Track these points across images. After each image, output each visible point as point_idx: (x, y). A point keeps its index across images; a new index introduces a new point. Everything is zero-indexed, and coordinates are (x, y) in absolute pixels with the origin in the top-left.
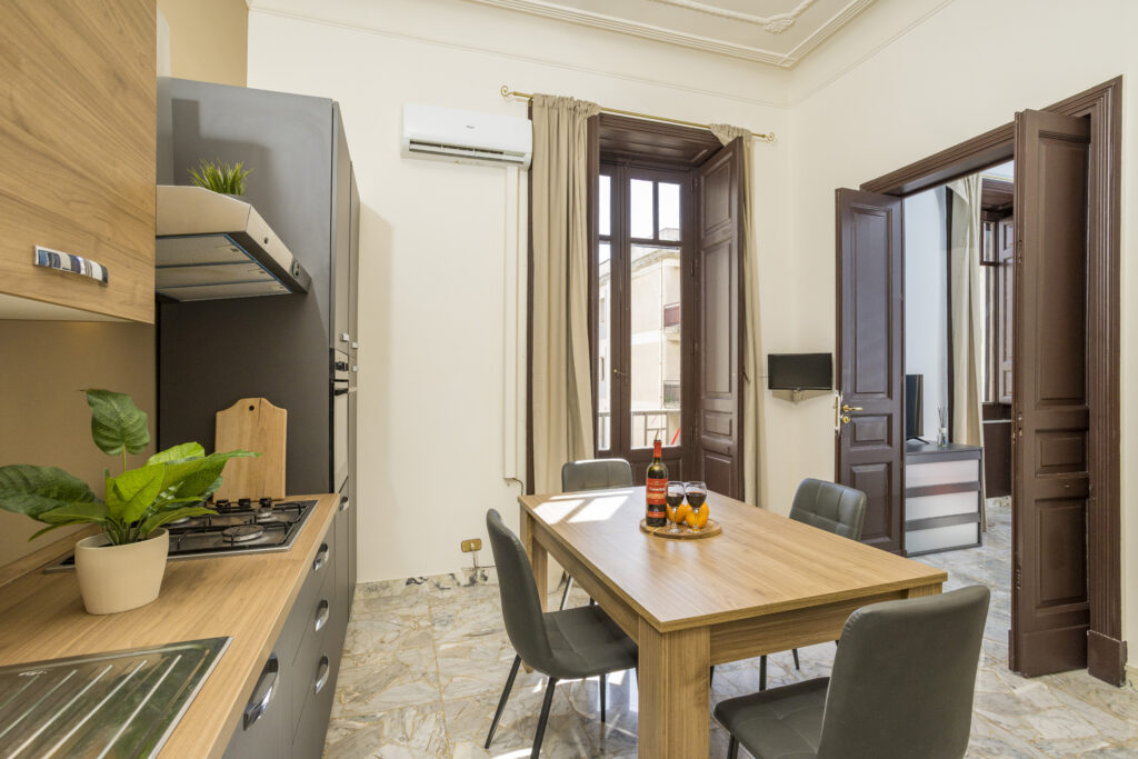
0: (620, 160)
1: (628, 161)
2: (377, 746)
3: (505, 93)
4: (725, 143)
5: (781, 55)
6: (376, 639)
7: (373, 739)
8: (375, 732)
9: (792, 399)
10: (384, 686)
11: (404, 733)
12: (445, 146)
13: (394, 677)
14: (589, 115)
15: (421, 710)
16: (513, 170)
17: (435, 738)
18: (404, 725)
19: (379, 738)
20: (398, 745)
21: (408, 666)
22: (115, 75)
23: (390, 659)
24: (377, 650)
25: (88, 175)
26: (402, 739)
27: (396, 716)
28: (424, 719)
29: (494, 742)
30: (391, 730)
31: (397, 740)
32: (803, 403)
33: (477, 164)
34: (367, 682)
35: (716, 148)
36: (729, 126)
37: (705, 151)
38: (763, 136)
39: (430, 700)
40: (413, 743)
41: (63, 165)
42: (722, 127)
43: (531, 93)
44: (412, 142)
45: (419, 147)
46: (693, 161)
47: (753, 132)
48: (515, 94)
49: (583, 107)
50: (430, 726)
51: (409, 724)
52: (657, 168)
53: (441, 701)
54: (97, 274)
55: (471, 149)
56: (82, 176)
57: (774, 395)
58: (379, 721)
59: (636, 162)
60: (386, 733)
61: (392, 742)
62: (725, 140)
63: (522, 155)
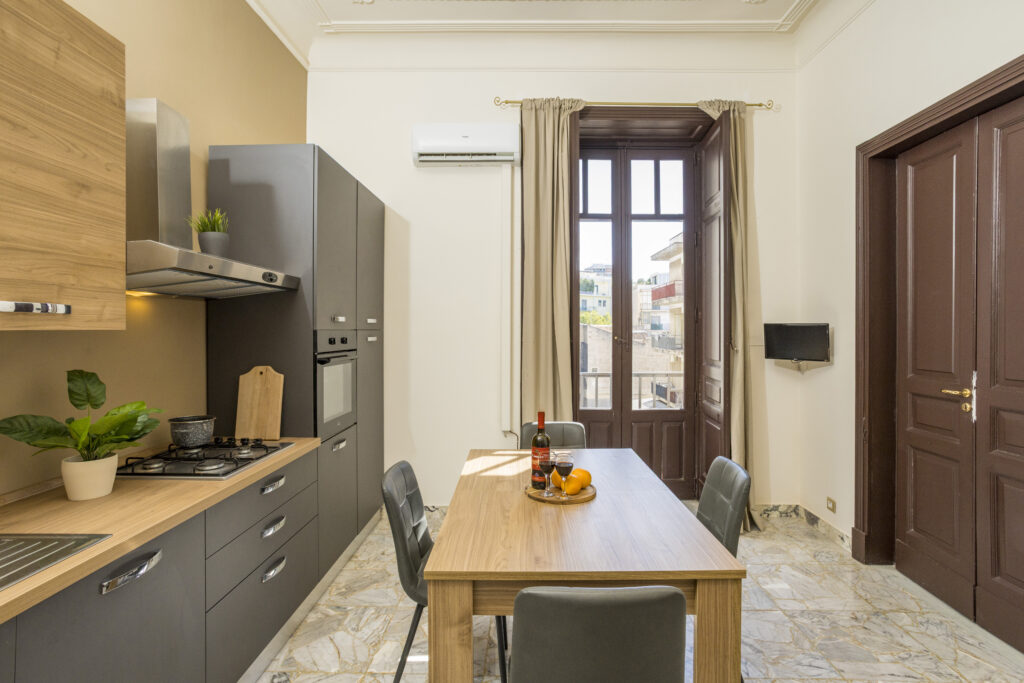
0: (619, 144)
1: (626, 144)
2: (335, 630)
3: (497, 102)
4: (716, 119)
5: (776, 21)
6: (381, 550)
7: (335, 625)
8: (339, 620)
9: (799, 369)
10: (363, 587)
11: (357, 625)
12: (447, 155)
13: (376, 581)
14: (572, 111)
15: (378, 611)
16: (507, 168)
17: (376, 633)
18: (361, 619)
19: (339, 625)
20: (348, 632)
21: (389, 575)
22: (79, 184)
23: (380, 568)
24: (376, 559)
25: (49, 250)
26: (353, 629)
27: (359, 611)
28: (377, 618)
29: (415, 646)
30: (350, 621)
31: (349, 629)
32: (808, 372)
33: (477, 166)
34: (355, 582)
35: (710, 124)
36: (719, 101)
37: (700, 127)
38: (760, 105)
39: (389, 604)
40: (359, 634)
41: (25, 250)
42: (711, 103)
43: (521, 99)
44: (421, 155)
45: (426, 158)
46: (692, 136)
47: (747, 102)
48: (507, 102)
49: (567, 105)
50: (377, 624)
51: (365, 619)
52: (657, 147)
53: (397, 606)
54: (61, 309)
55: (469, 155)
56: (43, 253)
57: (776, 364)
58: (346, 613)
59: (635, 144)
60: (346, 622)
61: (346, 630)
62: (715, 115)
63: (512, 154)
